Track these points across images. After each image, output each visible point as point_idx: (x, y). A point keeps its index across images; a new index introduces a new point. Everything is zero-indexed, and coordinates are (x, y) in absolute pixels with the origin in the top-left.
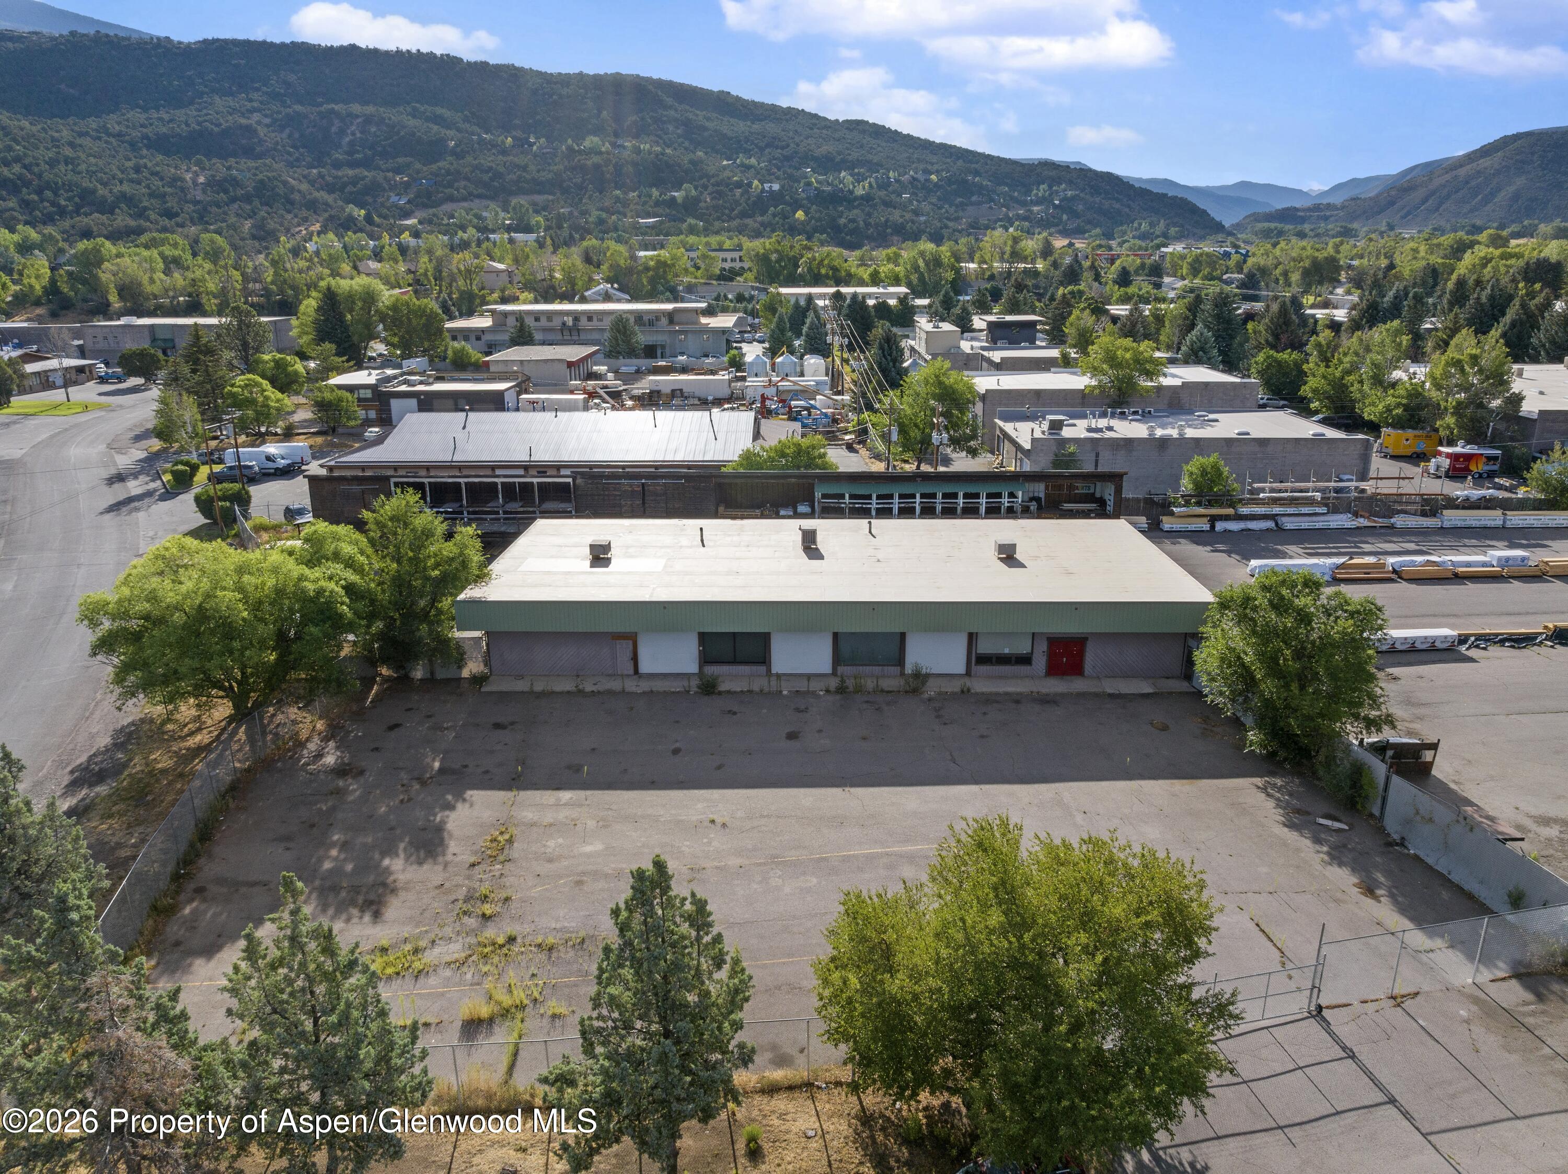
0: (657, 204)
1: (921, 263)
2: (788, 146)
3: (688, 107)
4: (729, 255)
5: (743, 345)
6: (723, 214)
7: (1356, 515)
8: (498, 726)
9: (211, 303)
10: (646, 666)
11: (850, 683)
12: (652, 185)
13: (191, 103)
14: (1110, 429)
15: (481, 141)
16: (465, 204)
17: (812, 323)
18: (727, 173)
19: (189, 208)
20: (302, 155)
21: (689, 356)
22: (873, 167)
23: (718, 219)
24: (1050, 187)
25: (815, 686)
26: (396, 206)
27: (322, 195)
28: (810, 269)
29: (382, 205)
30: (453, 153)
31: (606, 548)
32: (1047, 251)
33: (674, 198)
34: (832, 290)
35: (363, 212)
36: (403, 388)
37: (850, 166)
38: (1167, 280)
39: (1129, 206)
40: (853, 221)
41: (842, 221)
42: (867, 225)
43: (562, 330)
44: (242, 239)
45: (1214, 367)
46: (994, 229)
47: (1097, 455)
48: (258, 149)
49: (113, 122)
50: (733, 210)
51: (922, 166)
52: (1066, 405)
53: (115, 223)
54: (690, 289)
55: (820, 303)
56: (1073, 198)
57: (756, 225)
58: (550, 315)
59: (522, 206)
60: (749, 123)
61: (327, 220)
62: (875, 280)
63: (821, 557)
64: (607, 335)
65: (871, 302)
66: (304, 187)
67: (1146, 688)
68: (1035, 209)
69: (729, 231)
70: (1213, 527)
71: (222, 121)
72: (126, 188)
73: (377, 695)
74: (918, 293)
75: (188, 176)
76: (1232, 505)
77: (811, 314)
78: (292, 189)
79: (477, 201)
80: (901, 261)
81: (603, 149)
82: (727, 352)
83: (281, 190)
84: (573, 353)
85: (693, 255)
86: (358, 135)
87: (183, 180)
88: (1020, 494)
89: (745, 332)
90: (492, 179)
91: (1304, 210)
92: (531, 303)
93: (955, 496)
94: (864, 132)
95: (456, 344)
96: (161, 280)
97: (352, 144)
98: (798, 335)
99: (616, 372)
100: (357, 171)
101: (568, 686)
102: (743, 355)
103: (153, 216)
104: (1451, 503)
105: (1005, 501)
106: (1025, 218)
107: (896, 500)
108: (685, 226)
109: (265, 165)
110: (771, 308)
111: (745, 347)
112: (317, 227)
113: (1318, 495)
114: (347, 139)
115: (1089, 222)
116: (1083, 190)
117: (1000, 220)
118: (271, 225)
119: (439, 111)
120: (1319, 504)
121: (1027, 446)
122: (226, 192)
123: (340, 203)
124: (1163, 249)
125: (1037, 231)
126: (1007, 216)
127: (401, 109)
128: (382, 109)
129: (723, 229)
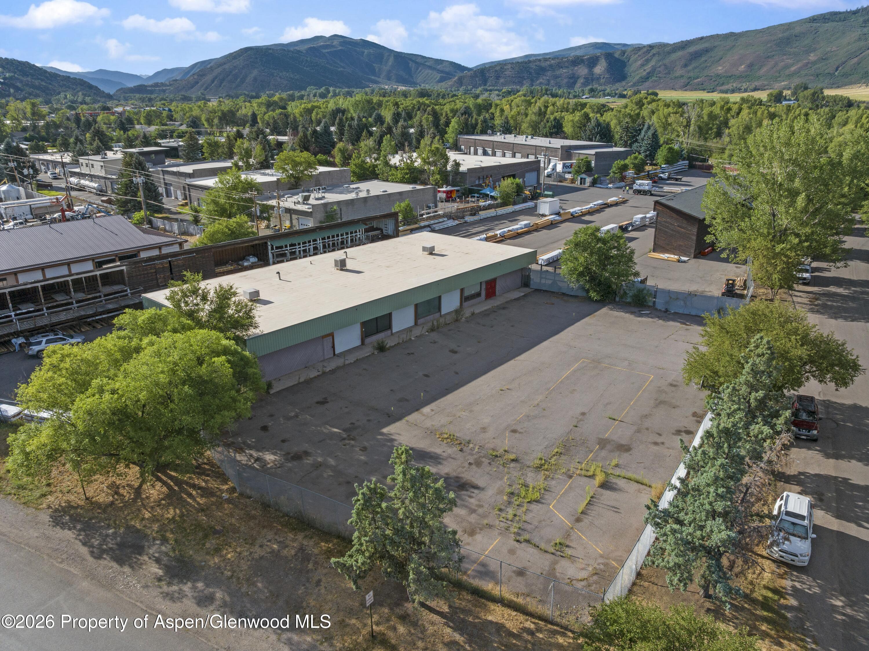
7: (454, 220)
47: (341, 210)
56: (11, 78)
76: (416, 223)
91: (149, 86)
101: (314, 373)
104: (481, 209)
113: (442, 213)
116: (15, 73)
120: (443, 217)
121: (309, 210)
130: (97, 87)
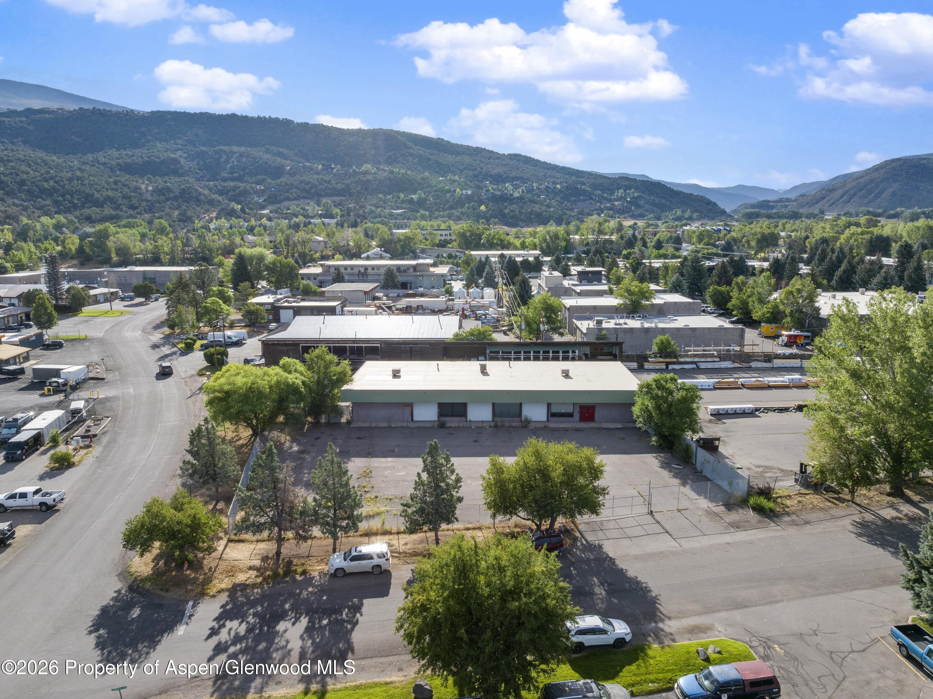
0: (403, 202)
1: (548, 237)
2: (476, 169)
3: (420, 148)
4: (444, 233)
5: (452, 282)
6: (440, 207)
7: (734, 362)
8: (359, 438)
9: (165, 258)
10: (416, 418)
11: (499, 424)
12: (399, 192)
13: (144, 145)
14: (625, 324)
15: (304, 167)
16: (295, 202)
17: (488, 271)
18: (442, 185)
19: (144, 204)
20: (204, 174)
21: (424, 288)
22: (524, 180)
23: (437, 210)
24: (625, 191)
25: (485, 425)
26: (257, 203)
27: (215, 196)
28: (488, 240)
29: (250, 202)
30: (289, 173)
31: (398, 371)
32: (620, 228)
33: (412, 199)
34: (499, 252)
35: (239, 207)
36: (286, 304)
37: (512, 180)
38: (684, 245)
39: (670, 201)
40: (513, 211)
41: (507, 211)
42: (521, 213)
43: (358, 275)
44: (174, 221)
45: (683, 295)
46: (592, 215)
47: (617, 335)
48: (180, 171)
49: (101, 157)
50: (445, 205)
51: (552, 180)
52: (608, 313)
53: (104, 213)
54: (423, 251)
55: (493, 259)
56: (638, 197)
57: (459, 214)
58: (352, 267)
59: (328, 203)
60: (454, 156)
61: (220, 211)
62: (523, 246)
63: (488, 375)
64: (382, 277)
65: (519, 259)
66: (206, 192)
67: (619, 426)
68: (616, 203)
69: (443, 217)
70: (667, 367)
71: (161, 156)
72: (110, 193)
73: (308, 428)
74: (545, 253)
75: (143, 187)
76: (675, 357)
77: (487, 267)
78: (200, 194)
79: (302, 200)
80: (537, 236)
81: (373, 171)
82: (444, 286)
83: (194, 194)
84: (367, 287)
85: (424, 232)
86: (236, 163)
87: (140, 188)
88: (577, 351)
89: (453, 275)
90: (311, 188)
91: (773, 202)
92: (341, 260)
93: (548, 352)
94: (519, 160)
95: (304, 282)
96: (140, 246)
97: (232, 168)
98: (481, 277)
99: (387, 296)
100: (235, 183)
101: (385, 425)
102: (452, 287)
103: (124, 209)
104: (778, 356)
105: (571, 355)
106: (610, 209)
107: (522, 354)
108: (419, 214)
109: (185, 180)
110: (467, 263)
111: (453, 283)
112: (214, 214)
113: (715, 353)
114: (229, 166)
115: (647, 211)
116: (643, 192)
117: (596, 210)
118: (189, 213)
119: (281, 150)
120: (716, 357)
121: (585, 331)
122: (164, 195)
123: (226, 201)
124: (684, 228)
125: (617, 216)
126: (600, 207)
127: (260, 149)
128: (249, 149)
129: (440, 216)
130: (715, 204)
